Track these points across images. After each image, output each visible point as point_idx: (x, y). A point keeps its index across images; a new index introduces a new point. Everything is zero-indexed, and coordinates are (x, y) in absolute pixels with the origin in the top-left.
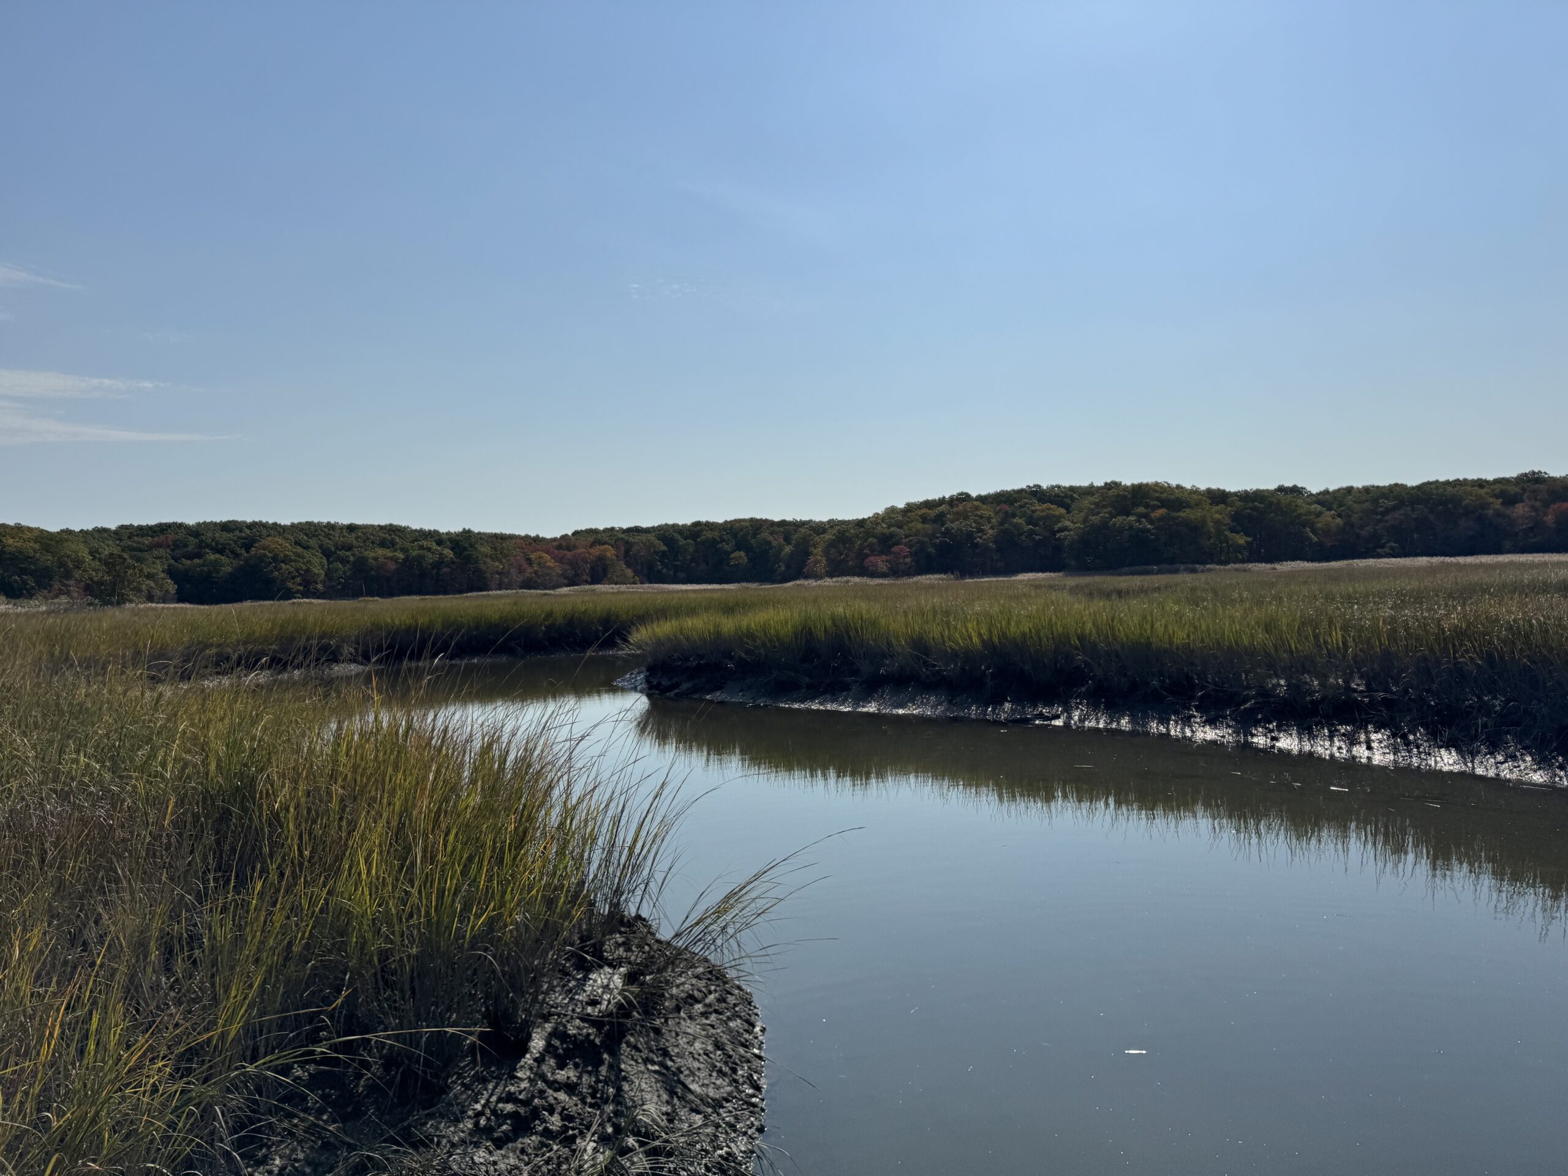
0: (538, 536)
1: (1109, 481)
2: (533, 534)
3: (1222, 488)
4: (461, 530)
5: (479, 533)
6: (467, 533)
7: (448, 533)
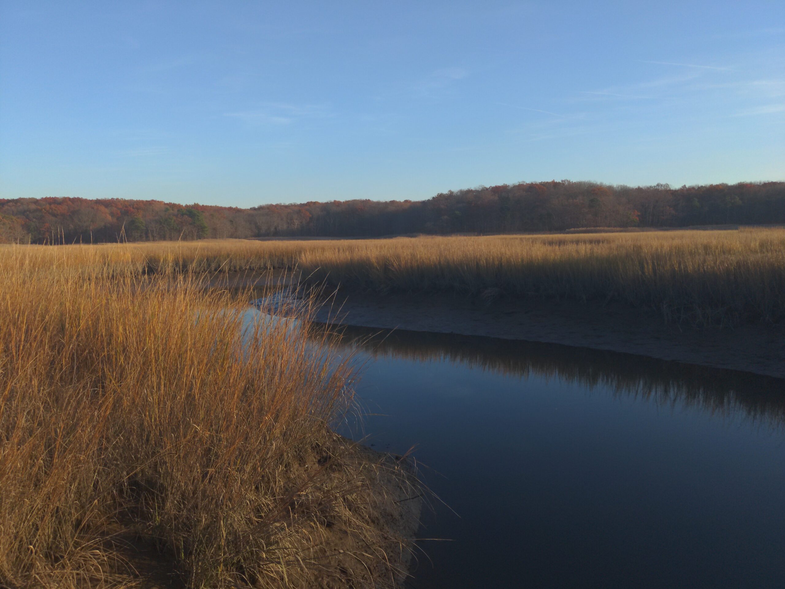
0: (237, 207)
1: (563, 180)
2: (234, 206)
3: (625, 184)
4: (193, 204)
5: (203, 206)
6: (196, 206)
7: (187, 206)
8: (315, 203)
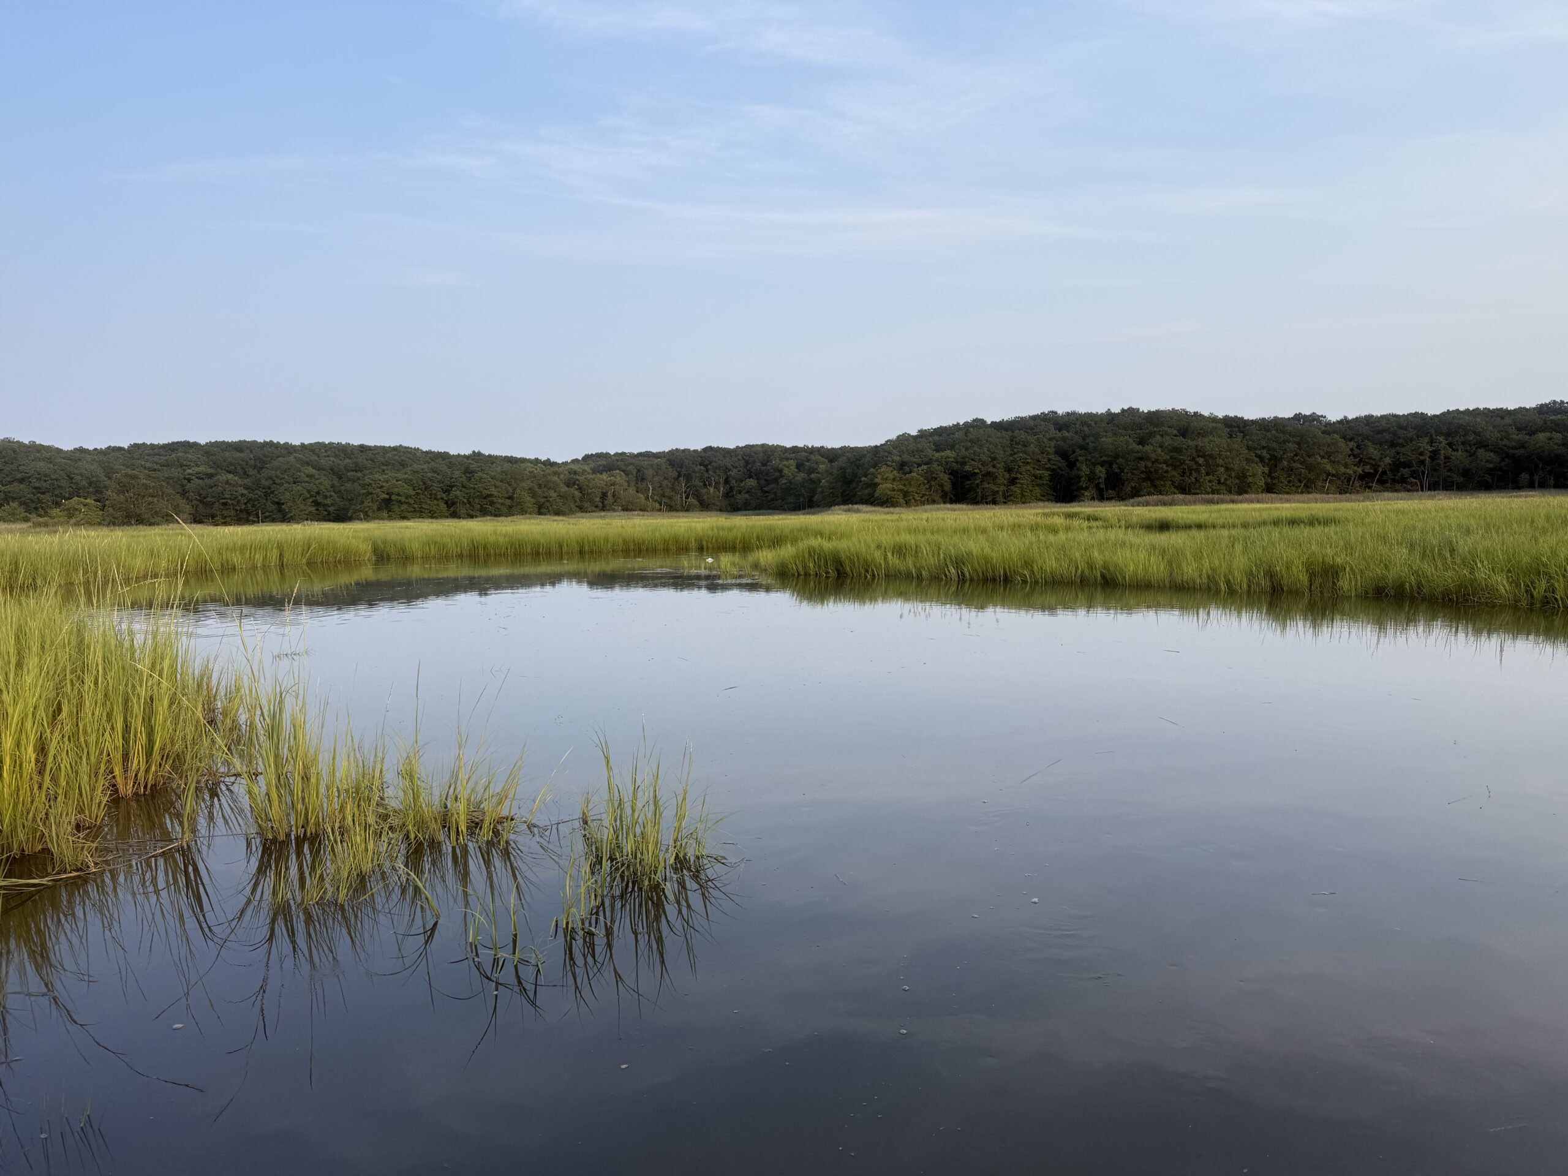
0: (548, 460)
2: (543, 458)
4: (470, 452)
5: (490, 456)
6: (477, 456)
7: (458, 456)
8: (684, 451)
